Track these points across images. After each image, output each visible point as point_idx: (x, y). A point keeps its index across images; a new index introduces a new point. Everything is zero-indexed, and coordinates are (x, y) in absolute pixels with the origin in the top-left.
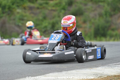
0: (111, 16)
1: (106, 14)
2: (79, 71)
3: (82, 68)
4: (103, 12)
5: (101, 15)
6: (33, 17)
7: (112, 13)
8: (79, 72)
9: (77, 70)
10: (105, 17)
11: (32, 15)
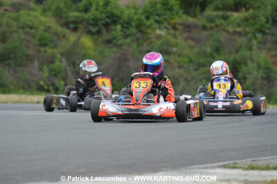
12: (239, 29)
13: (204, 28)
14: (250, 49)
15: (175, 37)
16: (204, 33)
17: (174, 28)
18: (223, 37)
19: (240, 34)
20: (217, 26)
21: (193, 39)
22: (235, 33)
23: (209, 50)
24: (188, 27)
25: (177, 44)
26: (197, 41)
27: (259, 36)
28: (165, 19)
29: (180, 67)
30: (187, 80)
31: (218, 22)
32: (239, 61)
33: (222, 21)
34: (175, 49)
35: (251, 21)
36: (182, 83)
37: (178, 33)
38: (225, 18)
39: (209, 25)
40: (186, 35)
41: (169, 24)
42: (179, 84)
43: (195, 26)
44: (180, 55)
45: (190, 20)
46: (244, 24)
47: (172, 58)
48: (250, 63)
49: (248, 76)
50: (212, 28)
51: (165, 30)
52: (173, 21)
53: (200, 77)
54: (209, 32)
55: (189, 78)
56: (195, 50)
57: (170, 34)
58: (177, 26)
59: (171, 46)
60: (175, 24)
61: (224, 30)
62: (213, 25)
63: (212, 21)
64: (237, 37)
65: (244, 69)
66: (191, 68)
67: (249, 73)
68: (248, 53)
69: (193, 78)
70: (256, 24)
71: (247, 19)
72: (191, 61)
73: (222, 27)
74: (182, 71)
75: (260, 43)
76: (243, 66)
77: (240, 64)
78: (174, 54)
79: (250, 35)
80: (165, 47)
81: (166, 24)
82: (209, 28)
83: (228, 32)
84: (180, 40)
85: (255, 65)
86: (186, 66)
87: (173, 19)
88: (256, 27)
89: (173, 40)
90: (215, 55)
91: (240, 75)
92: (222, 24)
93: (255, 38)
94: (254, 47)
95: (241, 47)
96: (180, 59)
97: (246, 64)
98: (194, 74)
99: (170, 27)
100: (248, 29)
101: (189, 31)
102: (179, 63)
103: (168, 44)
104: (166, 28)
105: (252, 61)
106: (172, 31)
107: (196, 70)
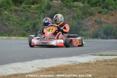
12: (35, 11)
13: (22, 11)
14: (39, 18)
15: (11, 14)
16: (22, 13)
17: (11, 11)
18: (29, 14)
19: (35, 13)
20: (27, 10)
21: (18, 15)
22: (33, 13)
23: (24, 19)
24: (16, 11)
25: (12, 17)
26: (19, 16)
27: (43, 14)
28: (8, 8)
29: (14, 25)
30: (16, 30)
31: (27, 9)
32: (36, 23)
33: (29, 8)
34: (11, 19)
35: (39, 8)
36: (15, 31)
37: (12, 13)
38: (29, 7)
39: (24, 10)
40: (15, 13)
41: (9, 9)
42: (13, 31)
43: (19, 10)
44: (13, 21)
45: (17, 8)
46: (37, 9)
47: (10, 22)
48: (40, 24)
49: (39, 29)
50: (25, 11)
51: (8, 12)
52: (10, 9)
53: (21, 29)
54: (24, 13)
55: (17, 29)
56: (19, 19)
57: (9, 13)
58: (12, 10)
59: (10, 17)
60: (11, 9)
61: (29, 12)
62: (25, 10)
63: (24, 8)
64: (34, 14)
65: (37, 26)
66: (18, 26)
67: (40, 28)
68: (39, 20)
69: (19, 29)
70: (41, 9)
71: (37, 8)
72: (18, 23)
73: (28, 11)
74: (14, 27)
75: (43, 16)
76: (37, 25)
77: (36, 24)
78: (11, 20)
79: (39, 14)
80: (8, 18)
81: (8, 9)
82: (23, 11)
83: (31, 12)
84: (13, 16)
85: (42, 25)
86: (16, 25)
87: (10, 8)
88: (41, 10)
89: (11, 15)
90: (27, 21)
91: (36, 28)
92: (28, 10)
93: (41, 15)
94: (41, 18)
95: (36, 18)
96: (13, 22)
97: (38, 24)
98: (19, 28)
99: (9, 11)
100: (38, 11)
101: (16, 12)
102: (13, 24)
103: (9, 17)
104: (8, 11)
105: (41, 23)
106: (10, 12)
107: (20, 26)
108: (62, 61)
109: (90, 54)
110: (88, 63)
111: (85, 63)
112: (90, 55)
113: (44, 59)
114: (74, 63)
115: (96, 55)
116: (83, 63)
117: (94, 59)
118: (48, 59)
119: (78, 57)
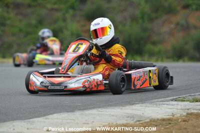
0: (151, 20)
1: (142, 18)
2: (102, 110)
3: (108, 106)
4: (138, 13)
5: (134, 19)
6: (20, 21)
7: (153, 15)
8: (103, 113)
9: (99, 110)
10: (140, 21)
11: (19, 17)
14: (65, 20)
22: (52, 9)
23: (34, 22)
25: (9, 18)
29: (14, 35)
44: (12, 26)
68: (64, 24)
72: (21, 31)
78: (8, 25)
90: (39, 26)
108: (113, 116)
109: (172, 98)
110: (169, 120)
111: (164, 120)
112: (172, 100)
113: (73, 111)
114: (139, 120)
115: (184, 101)
116: (158, 119)
117: (182, 109)
118: (82, 112)
119: (146, 106)
